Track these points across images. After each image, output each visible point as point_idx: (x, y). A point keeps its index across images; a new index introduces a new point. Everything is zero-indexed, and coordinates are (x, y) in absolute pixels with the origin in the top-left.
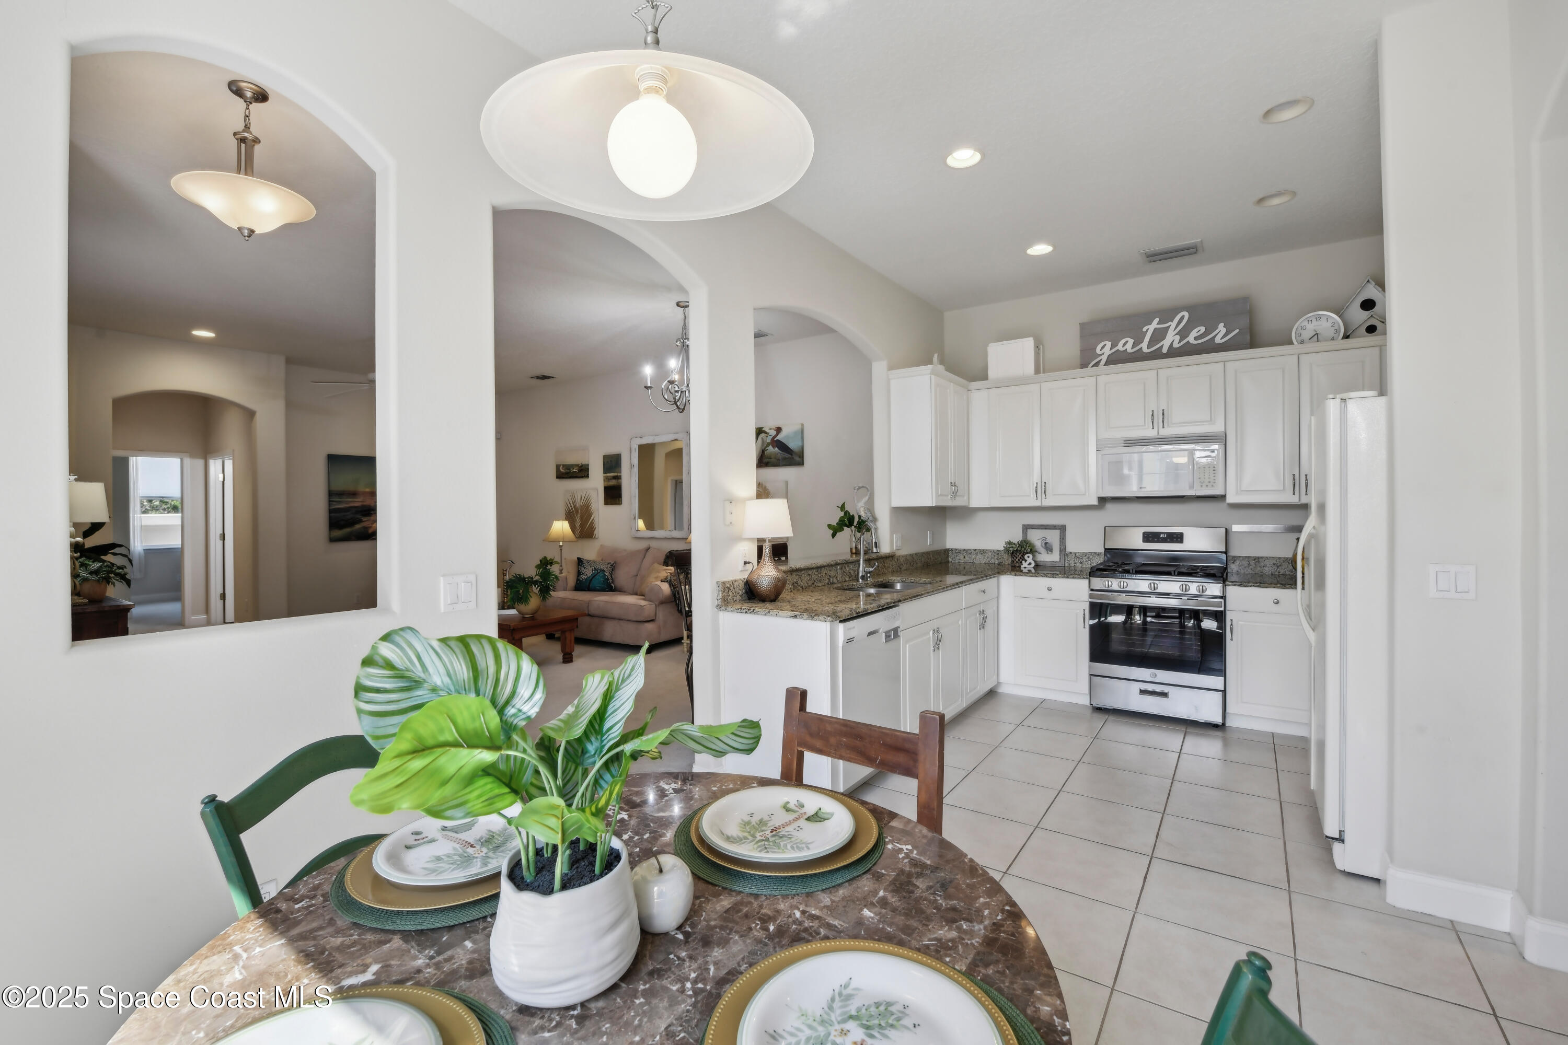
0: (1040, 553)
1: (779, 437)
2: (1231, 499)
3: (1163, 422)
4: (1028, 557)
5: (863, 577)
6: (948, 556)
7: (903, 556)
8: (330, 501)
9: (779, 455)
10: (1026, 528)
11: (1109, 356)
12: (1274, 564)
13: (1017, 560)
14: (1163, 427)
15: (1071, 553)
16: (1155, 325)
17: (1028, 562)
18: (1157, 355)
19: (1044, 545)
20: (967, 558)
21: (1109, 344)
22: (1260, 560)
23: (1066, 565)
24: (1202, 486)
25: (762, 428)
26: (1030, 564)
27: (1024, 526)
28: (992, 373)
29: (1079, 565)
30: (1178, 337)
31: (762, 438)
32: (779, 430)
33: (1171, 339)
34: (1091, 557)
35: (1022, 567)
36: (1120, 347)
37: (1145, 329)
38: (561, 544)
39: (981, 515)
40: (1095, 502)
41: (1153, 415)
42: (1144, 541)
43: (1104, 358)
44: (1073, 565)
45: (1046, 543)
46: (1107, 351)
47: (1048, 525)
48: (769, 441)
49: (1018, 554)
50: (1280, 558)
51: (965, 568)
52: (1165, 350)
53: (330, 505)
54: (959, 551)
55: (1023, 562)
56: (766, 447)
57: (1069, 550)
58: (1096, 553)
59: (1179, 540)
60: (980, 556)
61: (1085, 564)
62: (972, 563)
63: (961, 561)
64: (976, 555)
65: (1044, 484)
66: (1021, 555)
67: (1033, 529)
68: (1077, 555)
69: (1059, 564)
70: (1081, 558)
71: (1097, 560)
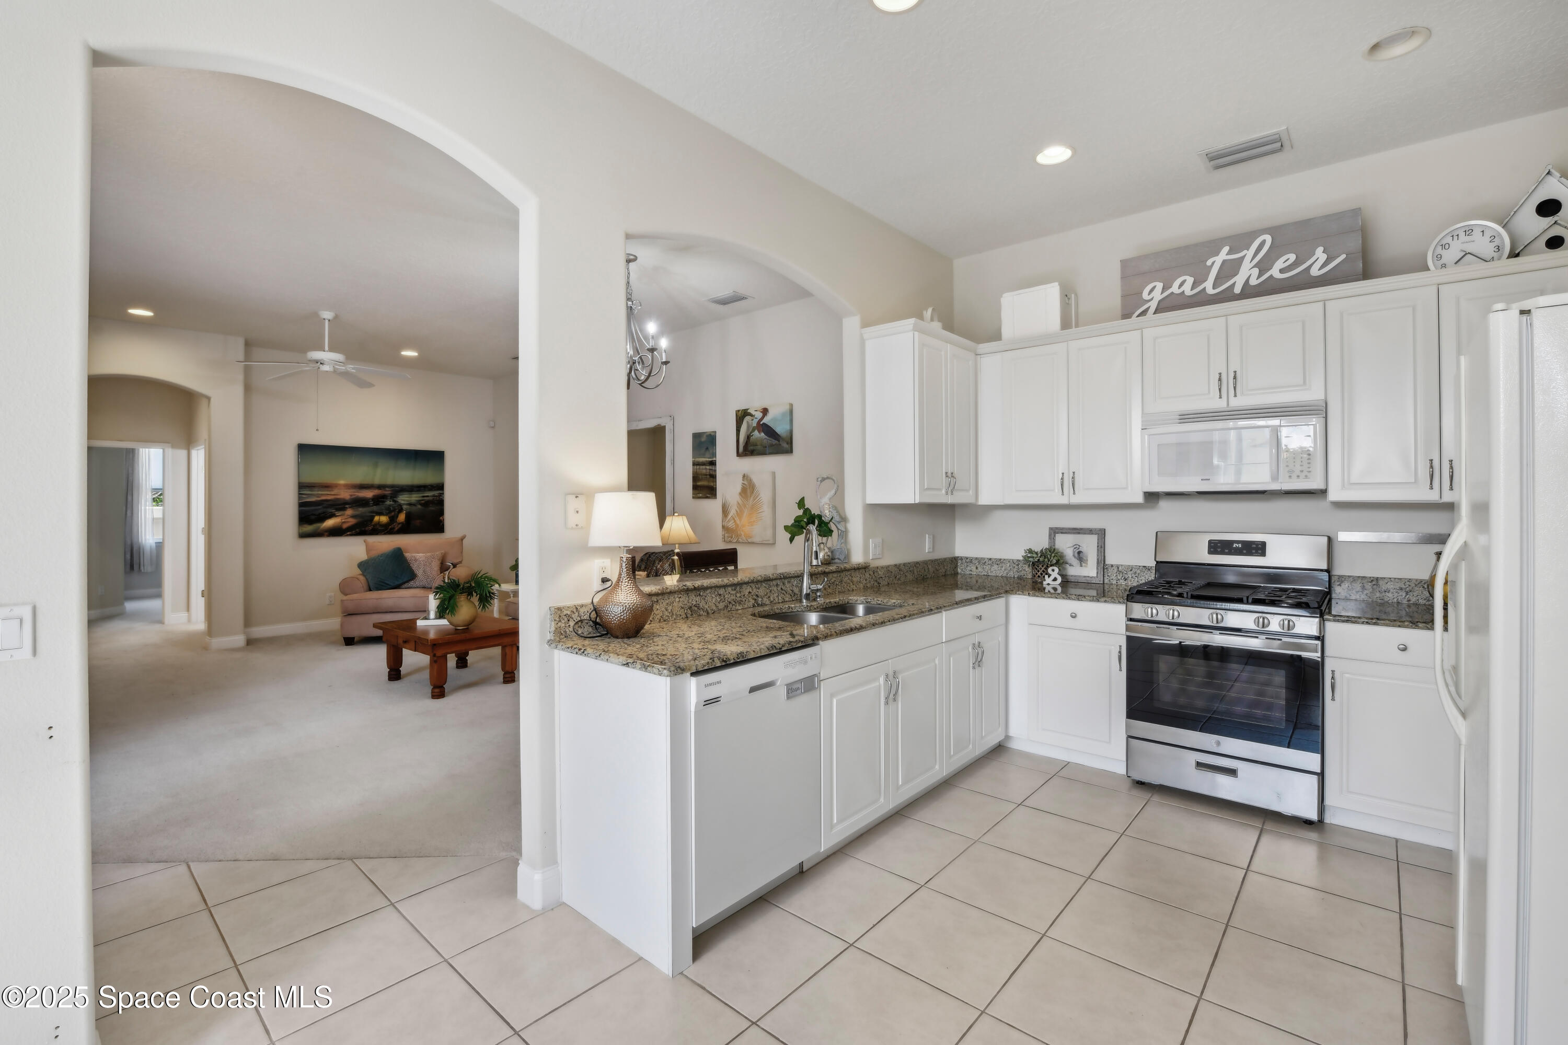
0: (1071, 565)
1: (765, 421)
2: (1334, 495)
3: (1235, 388)
4: (1053, 570)
5: (807, 596)
6: (956, 567)
7: (882, 567)
8: (299, 494)
9: (765, 441)
10: (1054, 532)
11: (1160, 302)
12: (1401, 589)
13: (1039, 574)
14: (1235, 396)
15: (1112, 566)
16: (1223, 255)
17: (1052, 577)
18: (1227, 297)
19: (1076, 555)
20: (980, 569)
21: (1160, 286)
22: (1381, 582)
23: (1106, 581)
24: (1290, 477)
25: (748, 409)
26: (1055, 579)
27: (1051, 529)
28: (1006, 332)
29: (1122, 582)
30: (1256, 271)
31: (748, 422)
32: (765, 411)
33: (1247, 273)
34: (1138, 571)
35: (1045, 583)
36: (1175, 289)
37: (1209, 263)
39: (998, 514)
40: (1140, 499)
41: (1220, 380)
42: (1210, 552)
43: (1154, 305)
44: (1114, 582)
45: (1079, 553)
46: (1158, 295)
47: (1081, 529)
48: (755, 424)
49: (1040, 566)
50: (1410, 580)
51: (977, 582)
52: (1237, 290)
53: (300, 498)
54: (970, 560)
55: (1046, 577)
56: (751, 433)
57: (1110, 560)
58: (1144, 567)
59: (1260, 552)
60: (995, 567)
61: (1131, 581)
62: (986, 575)
63: (972, 573)
64: (992, 566)
65: (1071, 475)
66: (1044, 567)
67: (1062, 533)
68: (1120, 568)
69: (1094, 582)
70: (1125, 572)
71: (1147, 576)
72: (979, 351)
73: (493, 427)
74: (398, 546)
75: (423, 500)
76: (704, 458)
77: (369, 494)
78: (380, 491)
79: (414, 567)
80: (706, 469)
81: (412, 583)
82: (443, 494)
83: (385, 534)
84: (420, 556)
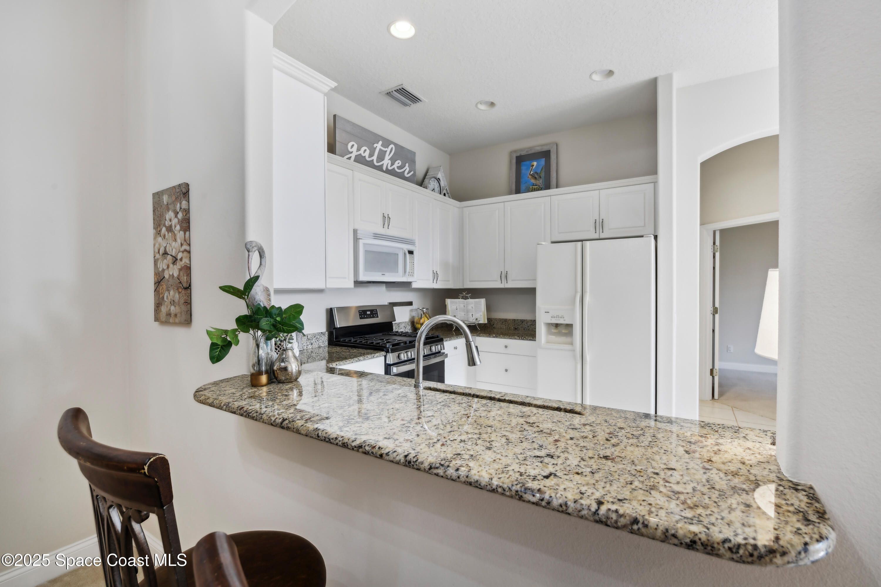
2: (413, 285)
3: (388, 224)
11: (356, 155)
14: (388, 228)
16: (380, 145)
18: (379, 168)
21: (356, 146)
24: (409, 275)
30: (390, 162)
33: (386, 162)
34: (319, 337)
36: (361, 152)
37: (375, 146)
40: (352, 285)
41: (384, 217)
42: (360, 317)
43: (353, 156)
44: (305, 348)
46: (355, 151)
52: (384, 168)
58: (322, 333)
59: (376, 315)
61: (315, 345)
68: (309, 337)
71: (323, 339)
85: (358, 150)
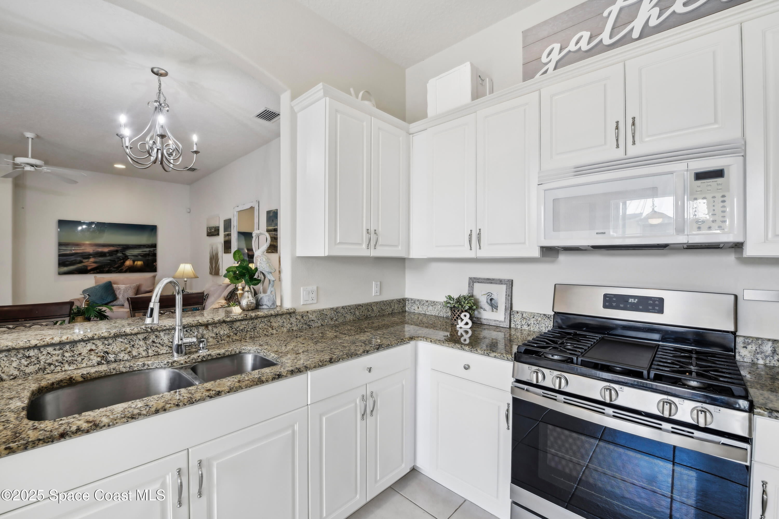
0: (485, 310)
2: (753, 249)
3: (633, 137)
4: (465, 316)
5: (178, 349)
6: (404, 306)
8: (59, 249)
10: (473, 281)
11: (557, 62)
13: (455, 317)
14: (634, 143)
15: (518, 313)
16: (619, 3)
17: (464, 322)
19: (489, 301)
20: (420, 309)
21: (557, 47)
23: (513, 325)
24: (699, 228)
26: (467, 324)
27: (470, 279)
28: (431, 112)
29: (525, 327)
30: (655, 12)
33: (646, 15)
34: (540, 319)
35: (458, 326)
36: (572, 46)
37: (605, 14)
38: (185, 279)
39: (434, 265)
40: (536, 253)
41: (617, 128)
42: (605, 306)
43: (551, 66)
44: (519, 327)
45: (491, 300)
46: (555, 56)
47: (493, 279)
49: (456, 311)
51: (418, 318)
52: (636, 32)
53: (59, 252)
54: (414, 301)
55: (459, 321)
57: (515, 308)
58: (544, 315)
59: (657, 308)
60: (431, 308)
61: (533, 327)
62: (424, 314)
63: (415, 312)
64: (428, 307)
65: (478, 231)
66: (459, 312)
67: (478, 282)
68: (524, 315)
69: (501, 326)
70: (528, 319)
71: (546, 323)
72: (411, 131)
73: (189, 212)
74: (110, 281)
75: (142, 253)
76: (272, 227)
77: (106, 250)
78: (113, 248)
79: (117, 293)
80: (272, 234)
81: (115, 303)
82: (156, 250)
83: (116, 273)
84: (122, 287)
85: (561, 50)
